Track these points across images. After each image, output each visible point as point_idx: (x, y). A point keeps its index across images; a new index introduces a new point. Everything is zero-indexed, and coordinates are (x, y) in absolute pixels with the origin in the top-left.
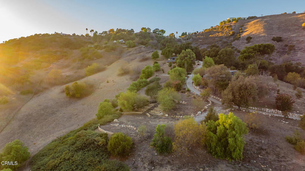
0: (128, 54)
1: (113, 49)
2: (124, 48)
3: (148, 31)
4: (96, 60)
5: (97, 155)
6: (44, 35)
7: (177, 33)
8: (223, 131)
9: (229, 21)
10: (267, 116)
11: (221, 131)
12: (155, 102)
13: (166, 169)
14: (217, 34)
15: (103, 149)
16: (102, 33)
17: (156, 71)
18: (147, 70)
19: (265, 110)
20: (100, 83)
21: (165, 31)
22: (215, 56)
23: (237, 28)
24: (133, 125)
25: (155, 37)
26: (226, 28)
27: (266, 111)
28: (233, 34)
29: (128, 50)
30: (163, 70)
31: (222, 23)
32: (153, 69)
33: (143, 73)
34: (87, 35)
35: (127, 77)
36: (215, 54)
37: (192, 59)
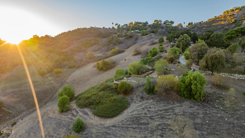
0: (142, 40)
1: (131, 37)
2: (139, 36)
3: (159, 23)
4: (118, 45)
5: (111, 93)
6: (83, 29)
7: (184, 23)
8: (189, 82)
9: (233, 10)
10: (234, 79)
11: (188, 81)
12: (153, 70)
13: (150, 101)
14: (220, 22)
15: (115, 90)
16: (123, 26)
17: (161, 52)
18: (153, 50)
19: (234, 75)
20: (120, 61)
21: (174, 22)
22: (208, 39)
23: (239, 16)
24: (135, 81)
25: (165, 27)
26: (228, 17)
27: (236, 76)
28: (235, 21)
29: (141, 37)
30: (166, 51)
31: (225, 12)
32: (158, 50)
33: (150, 53)
34: (113, 28)
35: (139, 56)
36: (208, 37)
37: (188, 41)
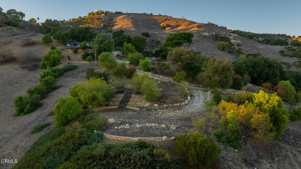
7: (38, 19)
9: (98, 13)
14: (88, 25)
23: (107, 21)
26: (95, 20)
28: (105, 26)
30: (69, 57)
31: (91, 14)
